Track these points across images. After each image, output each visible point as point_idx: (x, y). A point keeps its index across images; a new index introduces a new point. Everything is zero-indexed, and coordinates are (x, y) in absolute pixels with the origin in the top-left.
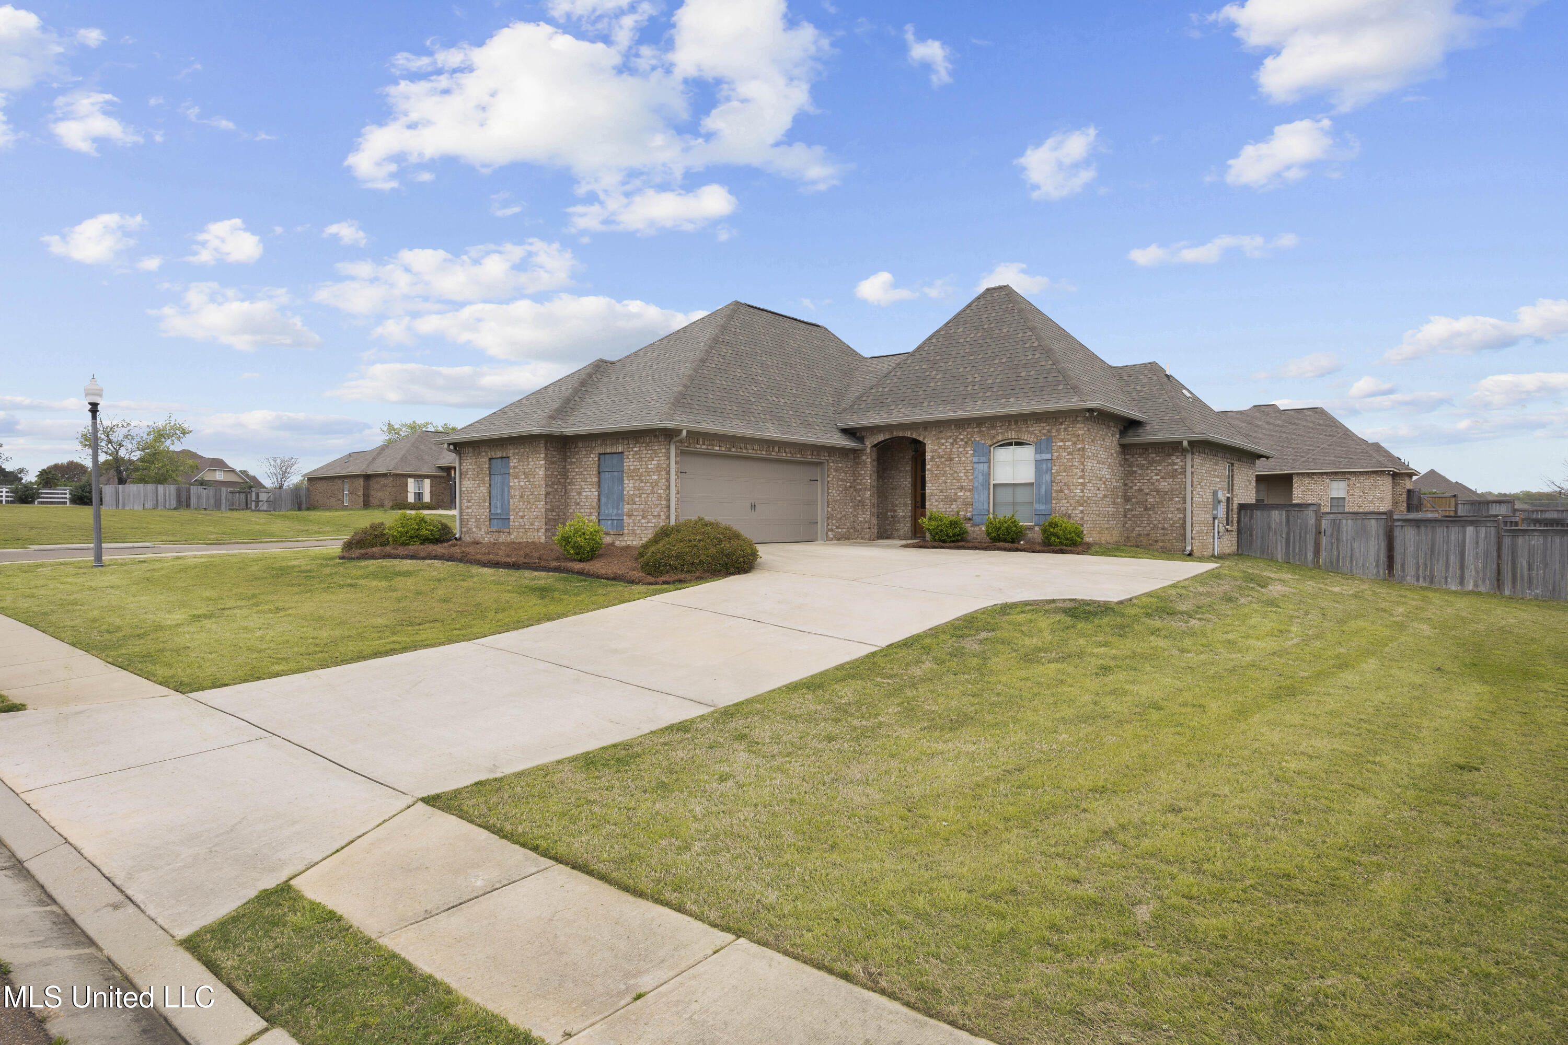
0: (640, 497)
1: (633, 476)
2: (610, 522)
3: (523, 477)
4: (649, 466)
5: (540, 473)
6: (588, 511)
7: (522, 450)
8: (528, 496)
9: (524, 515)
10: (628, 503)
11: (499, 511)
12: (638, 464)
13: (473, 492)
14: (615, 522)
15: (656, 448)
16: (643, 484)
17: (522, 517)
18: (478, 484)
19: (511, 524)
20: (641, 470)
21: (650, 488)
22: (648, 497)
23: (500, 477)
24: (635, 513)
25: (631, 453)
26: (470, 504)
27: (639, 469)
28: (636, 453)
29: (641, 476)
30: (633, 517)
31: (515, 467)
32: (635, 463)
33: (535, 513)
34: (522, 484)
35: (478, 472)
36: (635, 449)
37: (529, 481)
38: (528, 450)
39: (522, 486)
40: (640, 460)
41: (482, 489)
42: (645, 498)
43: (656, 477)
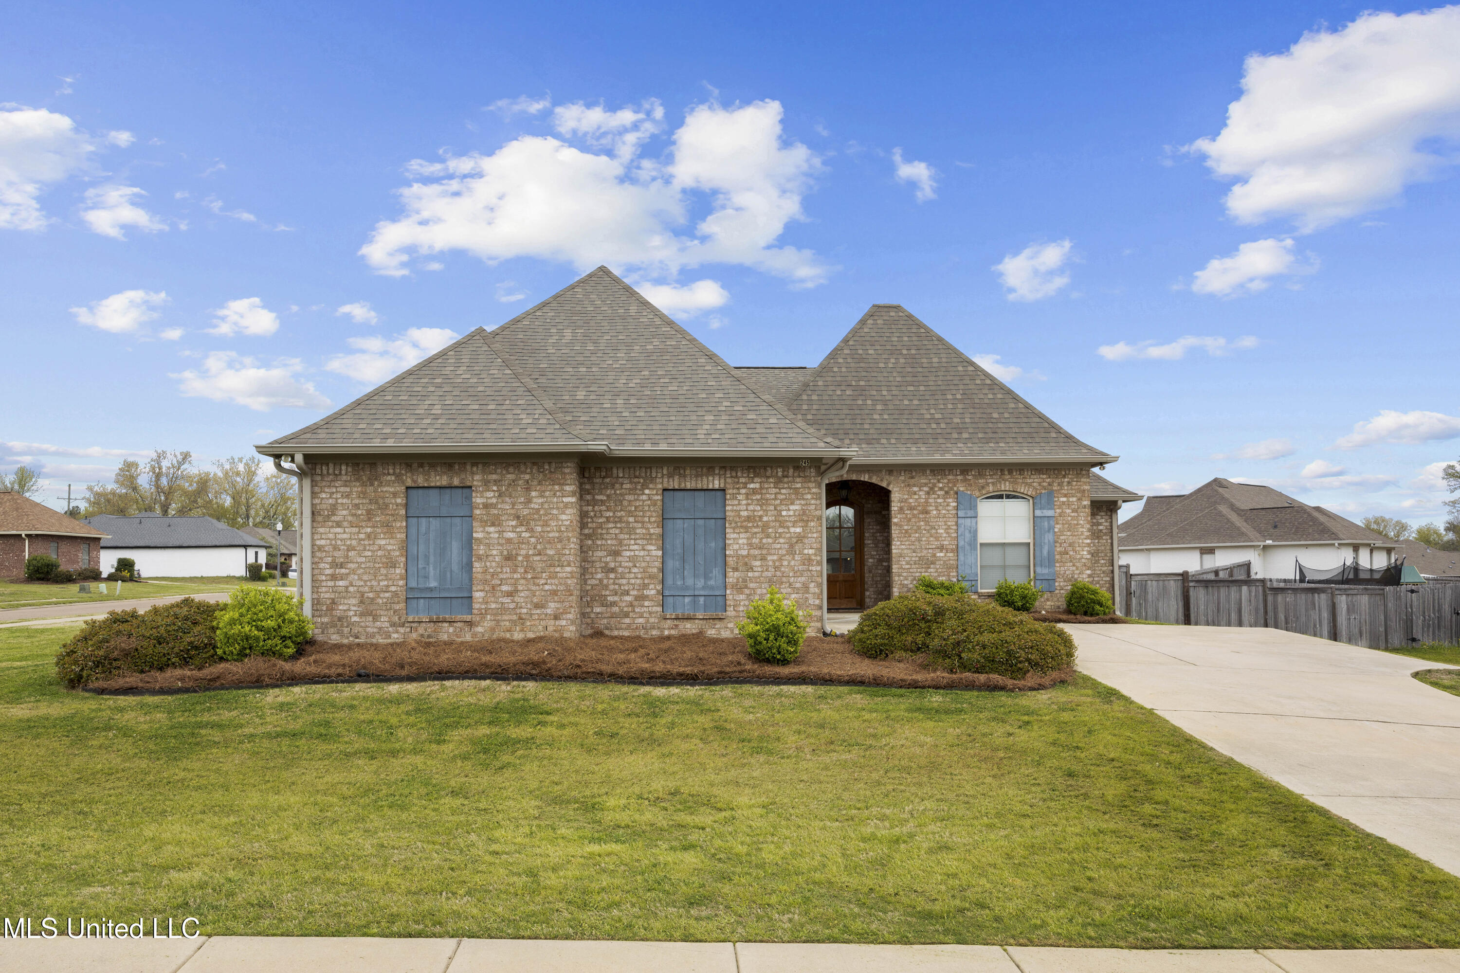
0: (763, 559)
1: (746, 527)
2: (687, 600)
3: (514, 523)
4: (784, 513)
5: (564, 517)
6: (638, 581)
7: (511, 477)
8: (527, 556)
9: (516, 591)
10: (736, 569)
11: (433, 584)
12: (758, 508)
13: (350, 548)
14: (702, 599)
15: (799, 485)
16: (770, 541)
17: (510, 594)
18: (369, 536)
19: (476, 606)
20: (765, 519)
21: (786, 546)
22: (780, 560)
23: (435, 523)
24: (752, 585)
25: (743, 491)
26: (343, 571)
27: (761, 517)
28: (754, 491)
29: (766, 526)
30: (747, 591)
31: (486, 506)
32: (751, 508)
33: (547, 587)
34: (511, 535)
35: (369, 512)
36: (752, 486)
37: (531, 530)
38: (527, 477)
39: (509, 541)
40: (764, 502)
41: (383, 542)
42: (774, 561)
43: (798, 530)
